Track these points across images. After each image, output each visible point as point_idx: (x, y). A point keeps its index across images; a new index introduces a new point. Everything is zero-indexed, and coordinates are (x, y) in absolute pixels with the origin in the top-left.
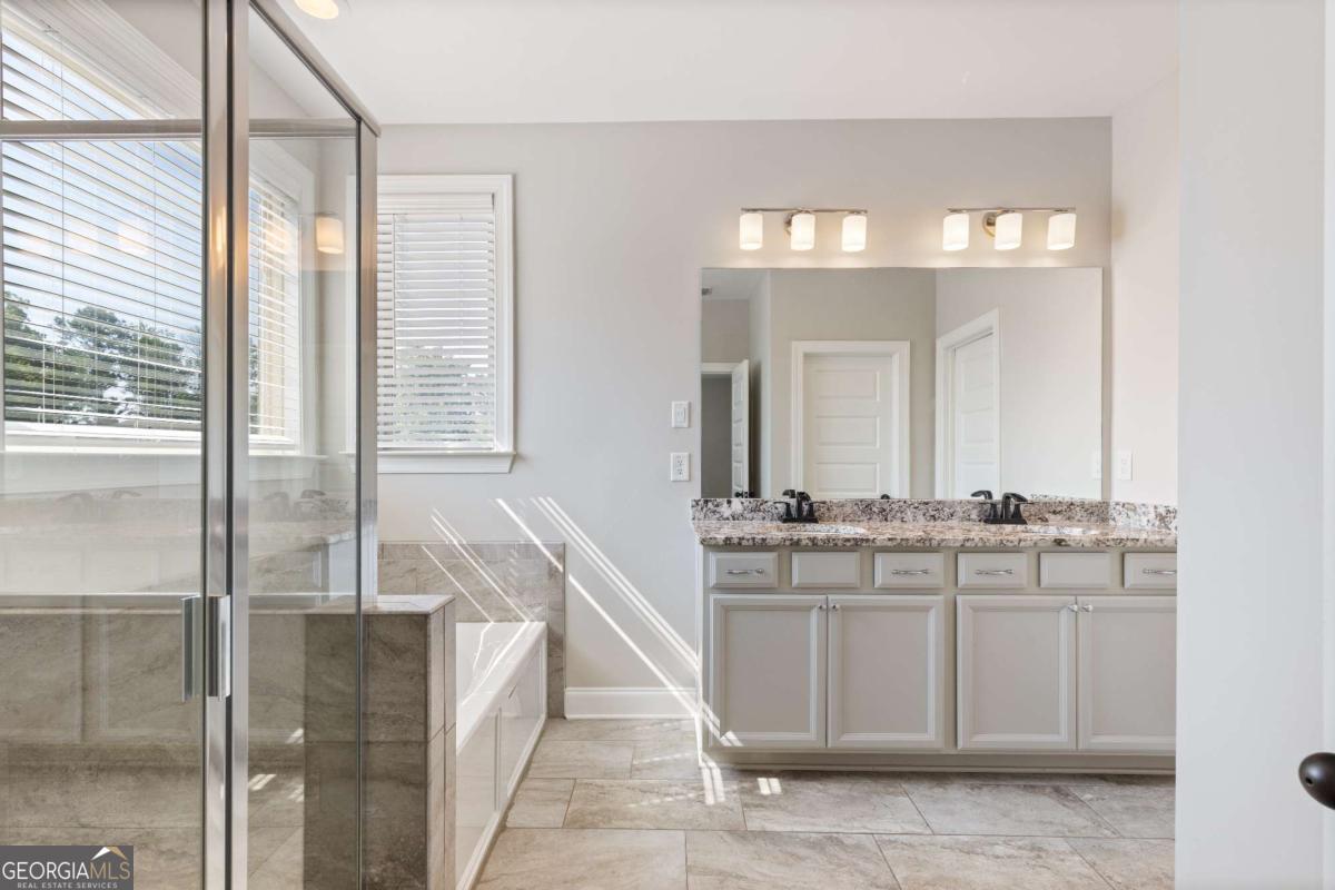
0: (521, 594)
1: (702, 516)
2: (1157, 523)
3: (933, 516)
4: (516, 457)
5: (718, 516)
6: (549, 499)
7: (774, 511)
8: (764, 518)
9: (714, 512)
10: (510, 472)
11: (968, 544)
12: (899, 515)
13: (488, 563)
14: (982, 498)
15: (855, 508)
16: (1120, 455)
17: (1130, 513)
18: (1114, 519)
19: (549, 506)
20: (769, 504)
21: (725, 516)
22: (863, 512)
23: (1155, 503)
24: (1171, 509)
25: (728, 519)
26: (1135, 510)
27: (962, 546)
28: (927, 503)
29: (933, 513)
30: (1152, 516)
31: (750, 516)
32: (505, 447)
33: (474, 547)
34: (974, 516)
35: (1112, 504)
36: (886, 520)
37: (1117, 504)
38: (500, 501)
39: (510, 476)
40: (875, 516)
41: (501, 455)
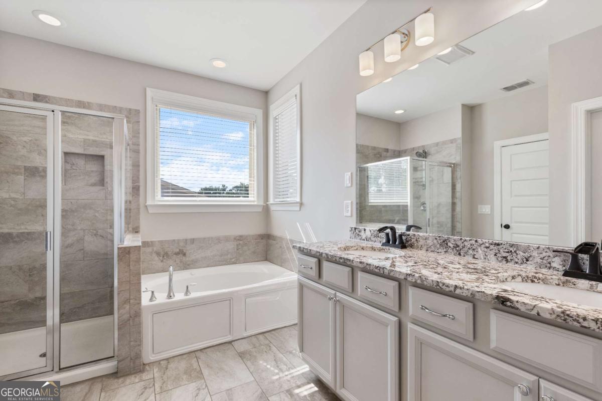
1: (354, 237)
3: (505, 257)
4: (301, 204)
10: (300, 210)
12: (471, 252)
22: (441, 245)
25: (364, 240)
28: (498, 245)
31: (373, 239)
32: (298, 200)
36: (460, 254)
38: (297, 223)
39: (299, 212)
40: (450, 250)
41: (297, 203)
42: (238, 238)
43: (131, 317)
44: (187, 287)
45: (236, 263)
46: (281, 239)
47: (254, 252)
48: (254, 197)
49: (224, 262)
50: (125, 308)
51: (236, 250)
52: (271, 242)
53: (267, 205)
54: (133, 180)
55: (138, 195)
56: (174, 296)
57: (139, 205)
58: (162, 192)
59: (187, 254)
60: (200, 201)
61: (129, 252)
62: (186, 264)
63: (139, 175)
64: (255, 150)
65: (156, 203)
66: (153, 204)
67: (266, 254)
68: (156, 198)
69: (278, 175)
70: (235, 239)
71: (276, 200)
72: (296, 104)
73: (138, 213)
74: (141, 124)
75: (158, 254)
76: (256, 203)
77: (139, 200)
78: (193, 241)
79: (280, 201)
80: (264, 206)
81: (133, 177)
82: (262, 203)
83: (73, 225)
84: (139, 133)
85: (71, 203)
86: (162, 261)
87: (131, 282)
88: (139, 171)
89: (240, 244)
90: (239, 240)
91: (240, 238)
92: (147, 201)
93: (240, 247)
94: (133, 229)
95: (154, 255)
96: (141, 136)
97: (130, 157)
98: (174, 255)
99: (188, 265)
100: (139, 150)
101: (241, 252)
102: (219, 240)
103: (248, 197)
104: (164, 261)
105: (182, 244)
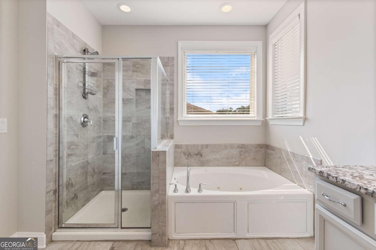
0: (305, 177)
4: (305, 119)
6: (316, 138)
10: (304, 125)
13: (297, 161)
19: (315, 140)
32: (301, 115)
33: (293, 153)
38: (301, 137)
39: (303, 126)
41: (300, 118)
42: (241, 146)
43: (159, 204)
44: (200, 185)
45: (239, 166)
46: (280, 150)
47: (254, 159)
48: (254, 114)
49: (230, 164)
50: (156, 196)
51: (239, 155)
52: (270, 151)
53: (266, 120)
54: (170, 104)
55: (173, 113)
56: (190, 191)
57: (173, 120)
58: (187, 111)
59: (203, 155)
60: (212, 117)
61: (159, 155)
62: (202, 162)
63: (174, 100)
64: (256, 75)
65: (184, 119)
66: (182, 119)
67: (265, 161)
68: (184, 116)
69: (277, 94)
70: (238, 147)
71: (275, 116)
72: (299, 24)
73: (173, 126)
74: (175, 66)
75: (185, 154)
76: (255, 119)
77: (174, 116)
78: (207, 146)
79: (278, 117)
80: (263, 121)
81: (170, 102)
82: (261, 118)
83: (139, 132)
84: (174, 72)
85: (138, 119)
86: (187, 159)
87: (160, 178)
88: (173, 97)
89: (242, 151)
90: (241, 147)
91: (242, 146)
92: (178, 118)
93: (242, 153)
94: (170, 136)
95: (182, 154)
96: (175, 74)
97: (169, 89)
98: (195, 155)
99: (204, 163)
100: (174, 83)
101: (243, 157)
102: (226, 147)
103: (249, 114)
104: (188, 159)
105: (200, 148)
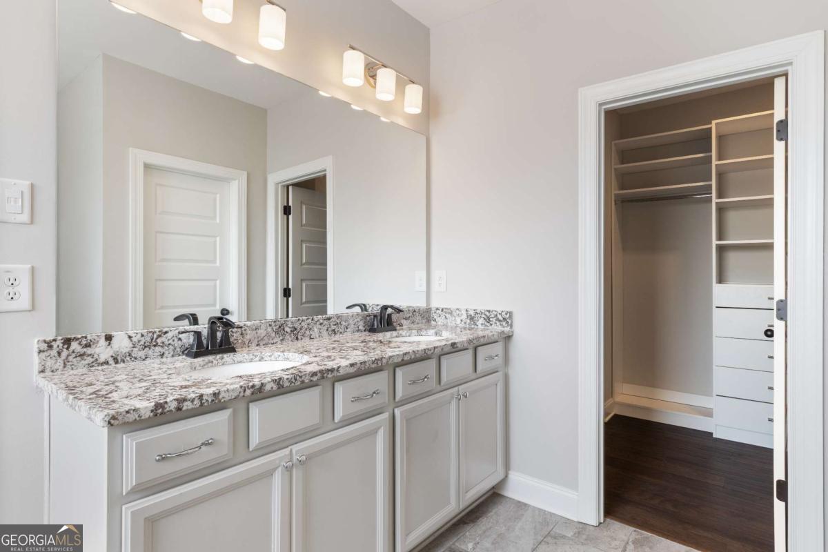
2: (468, 321)
3: (334, 330)
5: (89, 360)
7: (177, 344)
8: (162, 355)
9: (82, 355)
11: (406, 358)
14: (357, 309)
15: (269, 329)
16: (436, 274)
17: (448, 316)
18: (435, 320)
20: (170, 335)
21: (102, 359)
22: (277, 333)
23: (466, 308)
24: (478, 312)
25: (107, 363)
26: (451, 313)
27: (403, 360)
29: (333, 327)
30: (464, 317)
31: (142, 354)
34: (361, 328)
35: (434, 310)
36: (297, 339)
37: (438, 309)
40: (287, 337)
